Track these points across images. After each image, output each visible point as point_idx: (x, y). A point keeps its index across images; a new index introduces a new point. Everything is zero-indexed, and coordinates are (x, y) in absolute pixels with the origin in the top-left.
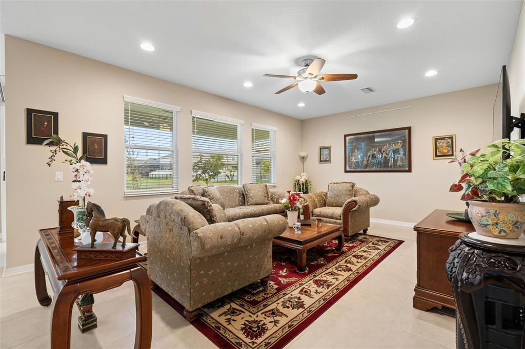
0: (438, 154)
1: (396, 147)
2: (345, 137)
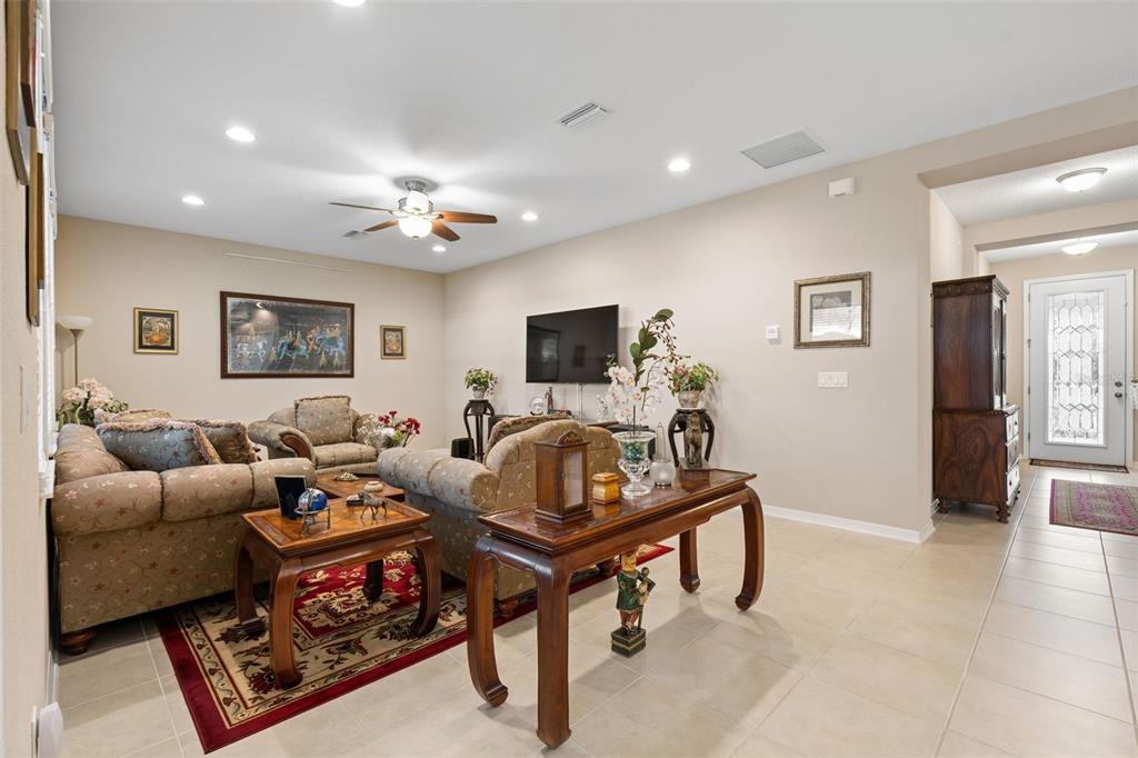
0: (387, 351)
1: (332, 335)
2: (224, 296)
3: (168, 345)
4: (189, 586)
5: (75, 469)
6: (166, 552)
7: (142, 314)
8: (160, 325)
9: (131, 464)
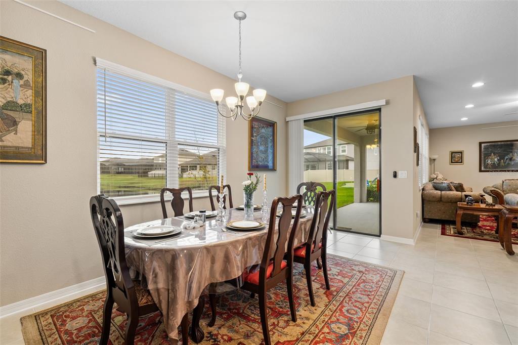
2: (480, 144)
3: (461, 161)
4: (447, 217)
5: (427, 189)
6: (443, 208)
7: (452, 153)
8: (458, 155)
9: (436, 189)
